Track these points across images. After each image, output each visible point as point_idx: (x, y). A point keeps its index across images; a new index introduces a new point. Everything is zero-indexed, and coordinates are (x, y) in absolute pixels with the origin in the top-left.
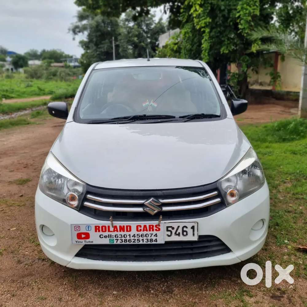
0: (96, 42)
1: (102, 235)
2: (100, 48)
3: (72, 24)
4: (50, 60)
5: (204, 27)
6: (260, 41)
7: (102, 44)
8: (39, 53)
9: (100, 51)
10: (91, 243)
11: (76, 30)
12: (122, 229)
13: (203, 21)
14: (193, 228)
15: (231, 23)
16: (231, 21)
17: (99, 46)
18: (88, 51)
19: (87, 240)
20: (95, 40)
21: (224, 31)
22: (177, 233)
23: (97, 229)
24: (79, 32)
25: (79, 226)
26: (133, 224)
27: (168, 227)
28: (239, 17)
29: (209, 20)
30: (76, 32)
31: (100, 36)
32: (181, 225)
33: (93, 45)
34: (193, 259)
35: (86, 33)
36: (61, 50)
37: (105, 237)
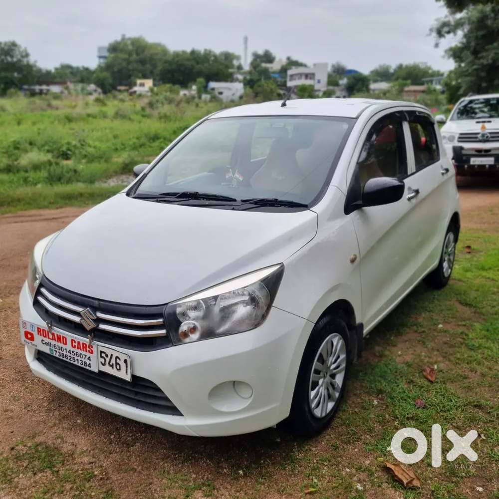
0: (475, 49)
1: (44, 341)
2: (479, 59)
3: (437, 20)
4: (404, 82)
7: (487, 50)
8: (392, 71)
9: (479, 65)
11: (442, 30)
12: (59, 339)
14: (125, 361)
17: (479, 55)
18: (463, 65)
20: (473, 44)
22: (111, 364)
23: (39, 331)
24: (449, 32)
25: (25, 324)
26: (69, 335)
27: (101, 352)
30: (443, 33)
31: (484, 36)
33: (469, 53)
35: (460, 33)
36: (426, 63)
37: (46, 344)
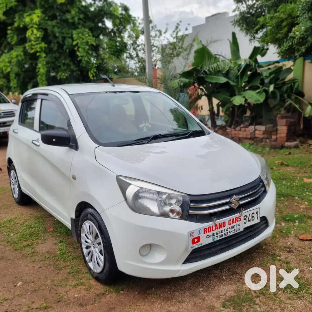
1: (208, 235)
5: (40, 52)
6: (95, 68)
10: (201, 245)
12: (220, 226)
13: (38, 46)
14: (257, 213)
15: (68, 51)
16: (67, 48)
19: (198, 243)
21: (60, 57)
22: (249, 220)
23: (205, 231)
25: (194, 232)
26: (226, 219)
28: (77, 45)
29: (43, 45)
32: (251, 212)
34: (253, 238)
37: (210, 236)
